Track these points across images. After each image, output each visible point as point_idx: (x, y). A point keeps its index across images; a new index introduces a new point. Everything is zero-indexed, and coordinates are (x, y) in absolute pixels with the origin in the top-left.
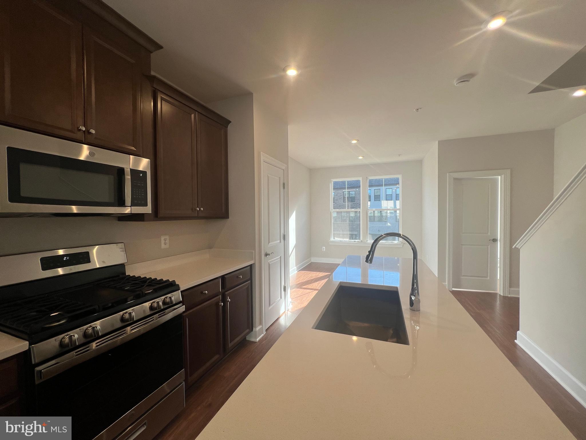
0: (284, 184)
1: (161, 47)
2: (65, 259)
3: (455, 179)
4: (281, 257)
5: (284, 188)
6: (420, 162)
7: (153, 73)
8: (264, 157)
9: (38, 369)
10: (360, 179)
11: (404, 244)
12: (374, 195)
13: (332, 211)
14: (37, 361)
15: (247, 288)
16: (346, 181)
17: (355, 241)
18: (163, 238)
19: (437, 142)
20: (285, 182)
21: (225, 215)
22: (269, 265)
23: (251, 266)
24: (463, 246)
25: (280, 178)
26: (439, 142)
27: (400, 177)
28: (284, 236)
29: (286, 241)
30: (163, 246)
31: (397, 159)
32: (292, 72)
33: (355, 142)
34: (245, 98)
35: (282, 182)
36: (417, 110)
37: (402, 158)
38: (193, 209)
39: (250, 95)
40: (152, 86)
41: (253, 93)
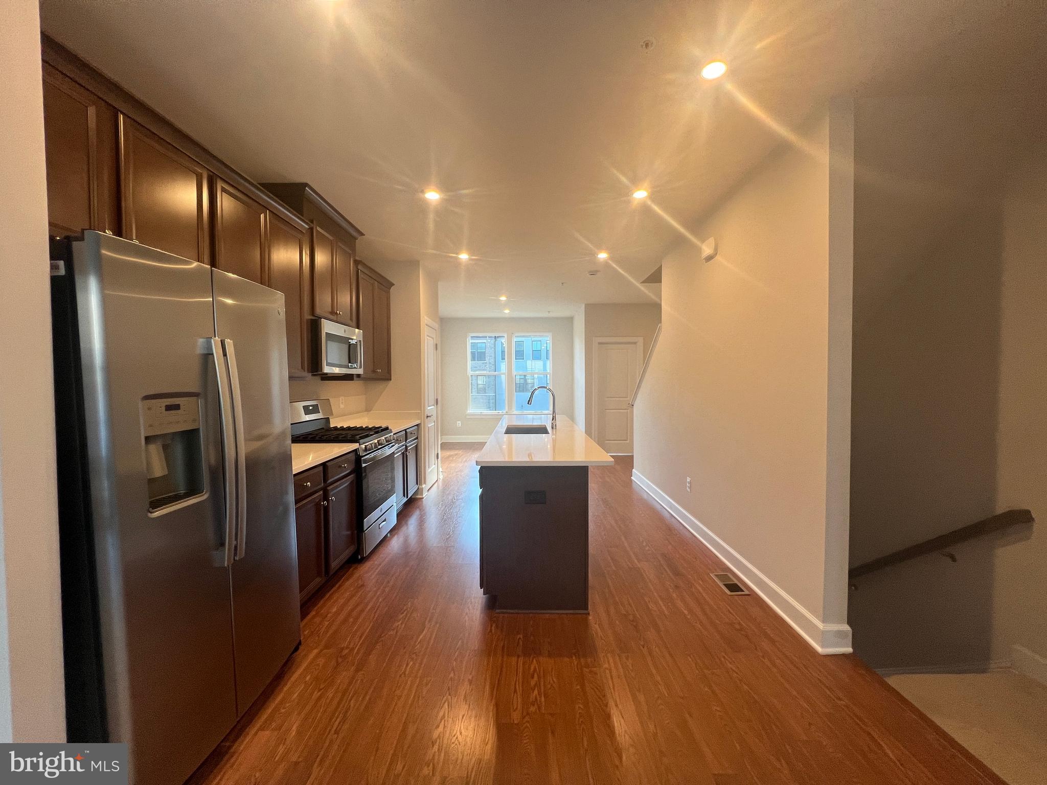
1: (364, 235)
2: (311, 408)
3: (600, 343)
5: (436, 349)
6: (571, 319)
7: (358, 258)
8: (425, 319)
9: (362, 458)
10: (505, 334)
13: (470, 374)
14: (362, 454)
15: (416, 446)
18: (341, 398)
19: (584, 305)
21: (389, 378)
22: (428, 428)
23: (418, 425)
24: (607, 411)
25: (433, 339)
28: (437, 401)
29: (438, 406)
30: (342, 406)
31: (546, 315)
32: (464, 256)
33: (503, 298)
34: (413, 264)
35: (435, 343)
36: (562, 284)
37: (552, 315)
38: (374, 371)
39: (416, 262)
40: (357, 268)
41: (419, 261)
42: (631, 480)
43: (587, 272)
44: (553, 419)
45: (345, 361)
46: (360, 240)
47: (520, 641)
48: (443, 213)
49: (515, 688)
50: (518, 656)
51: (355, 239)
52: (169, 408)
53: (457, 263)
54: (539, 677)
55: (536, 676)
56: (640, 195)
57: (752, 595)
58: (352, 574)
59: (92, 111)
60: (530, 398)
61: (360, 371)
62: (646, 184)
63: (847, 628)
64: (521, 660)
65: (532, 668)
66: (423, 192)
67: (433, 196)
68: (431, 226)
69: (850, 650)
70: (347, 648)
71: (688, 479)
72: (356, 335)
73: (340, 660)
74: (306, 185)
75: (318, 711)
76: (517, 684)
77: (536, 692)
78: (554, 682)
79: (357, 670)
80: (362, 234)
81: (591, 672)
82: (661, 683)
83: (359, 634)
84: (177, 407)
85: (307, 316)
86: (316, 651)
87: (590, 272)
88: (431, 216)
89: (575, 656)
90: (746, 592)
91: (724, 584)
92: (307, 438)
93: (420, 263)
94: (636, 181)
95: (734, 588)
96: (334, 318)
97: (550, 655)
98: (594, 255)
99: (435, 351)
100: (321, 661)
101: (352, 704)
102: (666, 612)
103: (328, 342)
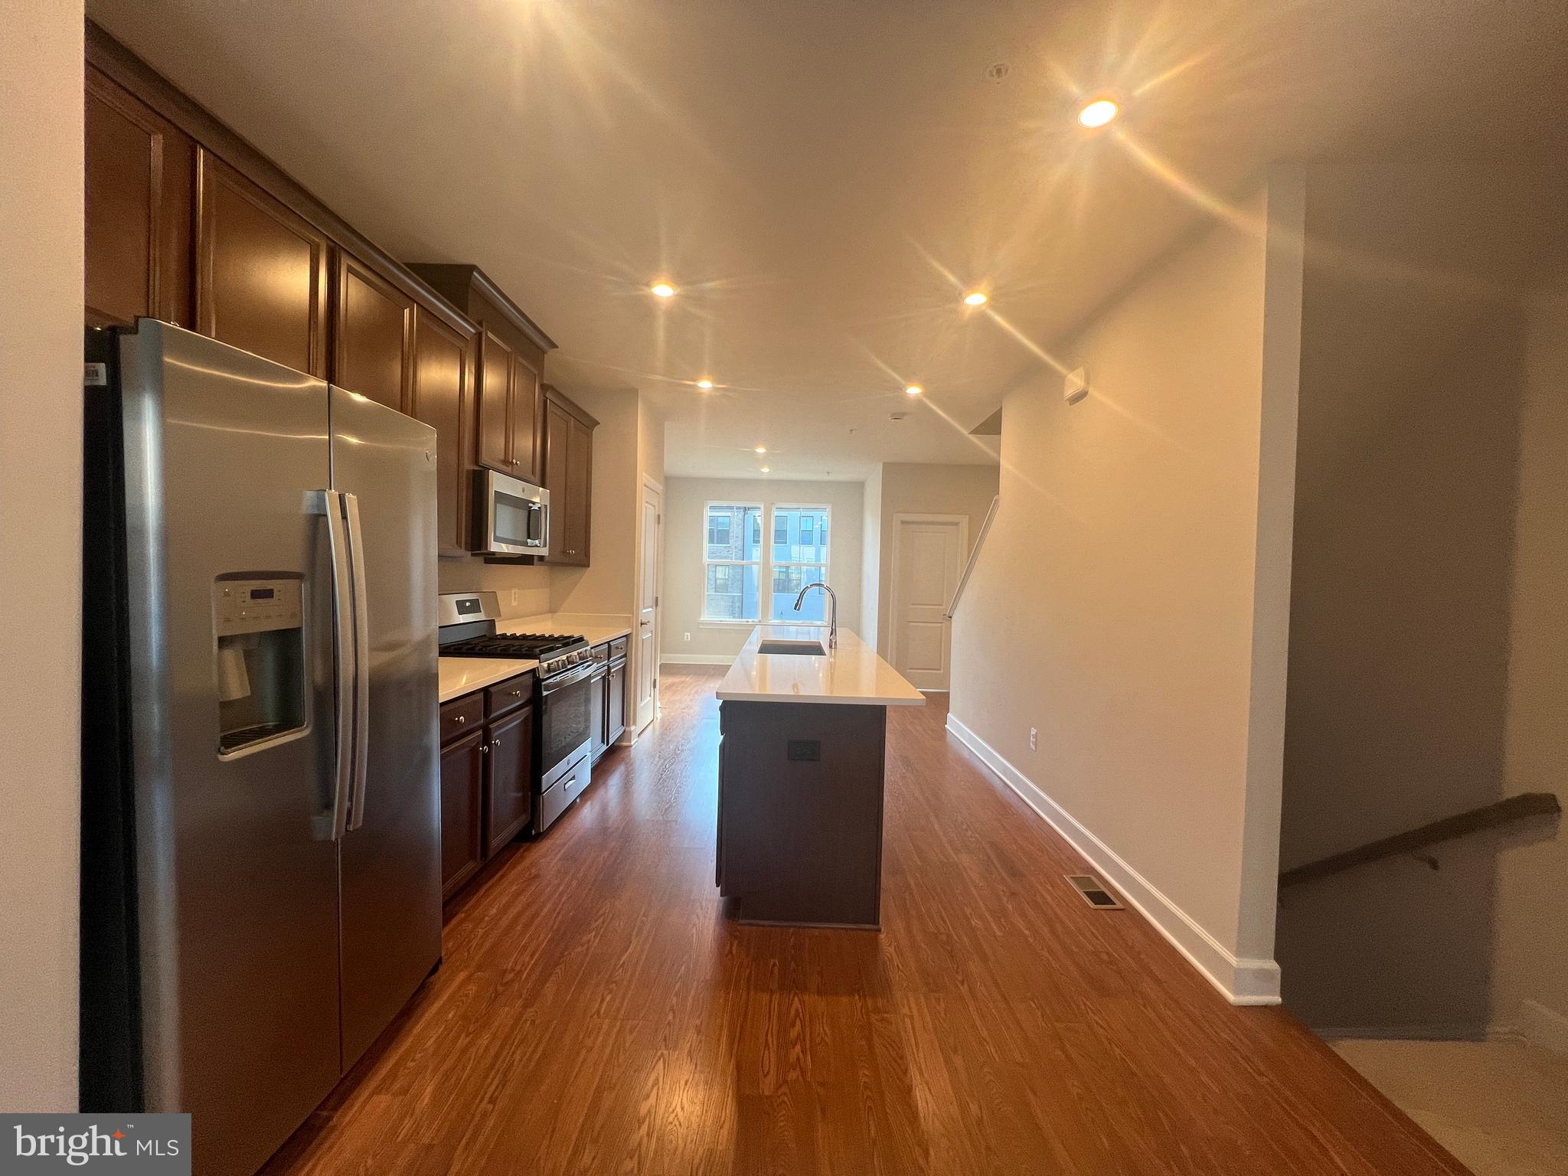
1: (557, 347)
2: (468, 604)
3: (903, 522)
4: (652, 632)
5: (658, 522)
6: (859, 486)
7: (546, 380)
8: (644, 478)
9: (542, 683)
10: (761, 505)
13: (706, 563)
14: (543, 677)
15: (623, 668)
18: (513, 591)
19: (881, 464)
20: (660, 514)
21: (586, 564)
22: (643, 640)
23: (627, 636)
24: (912, 624)
25: (655, 508)
26: (884, 463)
28: (656, 600)
29: (659, 608)
30: (514, 603)
31: (825, 477)
32: (705, 385)
33: (761, 450)
34: (628, 394)
35: (657, 513)
36: (851, 431)
37: (832, 477)
38: (564, 552)
39: (634, 392)
40: (544, 396)
41: (637, 390)
42: (945, 730)
43: (889, 415)
44: (832, 634)
45: (521, 535)
46: (550, 356)
47: (776, 969)
48: (678, 317)
49: (767, 1040)
50: (772, 993)
51: (544, 352)
52: (256, 594)
53: (694, 395)
54: (803, 1026)
55: (798, 1023)
56: (976, 300)
57: (1129, 910)
58: (522, 857)
59: (157, 144)
60: (798, 601)
61: (544, 552)
62: (984, 285)
63: (1273, 966)
64: (776, 997)
65: (793, 1012)
66: (648, 285)
67: (663, 291)
68: (661, 335)
69: (1277, 999)
70: (513, 970)
71: (1033, 731)
72: (539, 497)
73: (500, 989)
74: (473, 268)
75: (464, 1068)
76: (769, 1035)
77: (798, 1048)
78: (826, 1034)
79: (525, 1007)
80: (554, 346)
81: (882, 1020)
82: (988, 1039)
83: (529, 950)
84: (268, 594)
85: (468, 466)
86: (462, 976)
87: (893, 415)
88: (661, 323)
89: (859, 995)
90: (1119, 905)
91: (1085, 893)
92: (461, 648)
93: (639, 391)
94: (970, 280)
95: (1101, 897)
96: (509, 469)
97: (819, 993)
98: (900, 388)
99: (656, 525)
100: (472, 989)
101: (517, 1057)
102: (998, 933)
103: (498, 505)
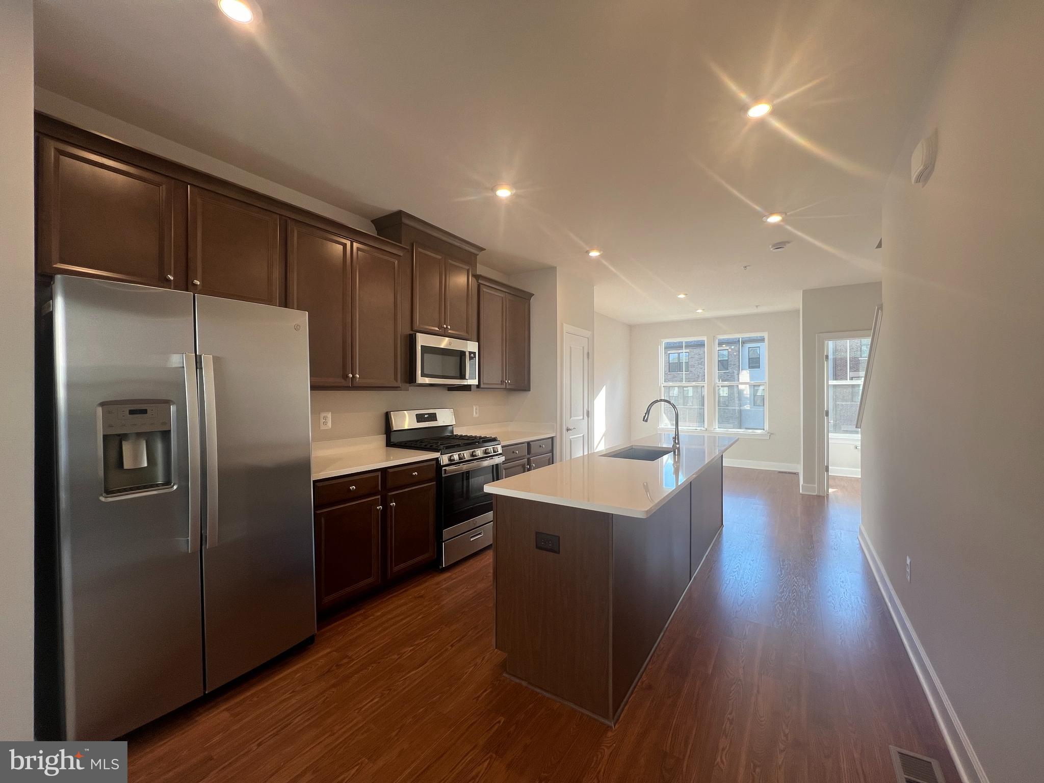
0: (588, 353)
1: (485, 250)
2: (426, 416)
4: (583, 436)
5: (588, 358)
7: (478, 273)
8: (566, 327)
9: (443, 468)
10: (705, 338)
11: (772, 434)
12: (749, 359)
13: (663, 385)
14: (444, 464)
15: (549, 459)
16: (683, 342)
17: (696, 429)
18: (474, 408)
19: (801, 292)
20: (590, 352)
21: (527, 388)
22: (571, 441)
23: (552, 438)
25: (583, 347)
26: (803, 291)
27: (765, 335)
28: (588, 412)
29: (590, 418)
30: (476, 415)
31: (753, 310)
32: (594, 254)
33: (682, 296)
34: (549, 271)
36: (745, 267)
37: (763, 309)
38: (502, 382)
39: (553, 269)
40: (478, 282)
41: (556, 267)
43: (770, 246)
45: (454, 371)
46: (481, 256)
47: (496, 726)
51: (476, 255)
52: (132, 412)
53: (589, 263)
60: (646, 414)
61: (474, 382)
66: (495, 191)
67: (504, 193)
70: (350, 657)
72: (469, 347)
74: (400, 214)
80: (482, 249)
83: (371, 646)
84: (144, 412)
87: (774, 246)
93: (557, 268)
97: (511, 765)
98: (762, 220)
99: (586, 360)
100: (322, 662)
103: (425, 355)
